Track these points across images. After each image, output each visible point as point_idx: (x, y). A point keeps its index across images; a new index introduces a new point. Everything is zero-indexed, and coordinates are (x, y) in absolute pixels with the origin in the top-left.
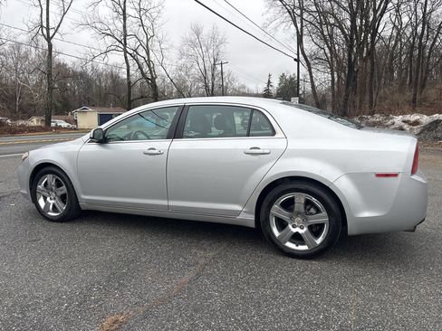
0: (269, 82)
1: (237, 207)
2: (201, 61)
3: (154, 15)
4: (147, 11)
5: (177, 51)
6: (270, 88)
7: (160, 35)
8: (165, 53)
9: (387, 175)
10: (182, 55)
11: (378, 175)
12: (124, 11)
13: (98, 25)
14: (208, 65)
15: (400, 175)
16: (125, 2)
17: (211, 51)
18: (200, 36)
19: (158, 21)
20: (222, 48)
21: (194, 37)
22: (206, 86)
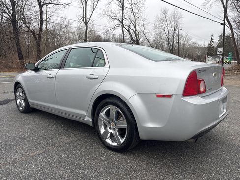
0: (212, 39)
1: (84, 113)
2: (166, 30)
3: (140, 6)
4: (136, 4)
5: (153, 25)
6: (212, 43)
7: (143, 17)
8: (146, 26)
9: (164, 96)
10: (156, 27)
11: (158, 96)
12: (123, 6)
13: (111, 14)
14: (171, 31)
15: (173, 97)
16: (123, 1)
17: (173, 23)
18: (167, 15)
19: (142, 9)
20: (179, 21)
21: (163, 16)
22: (169, 43)
